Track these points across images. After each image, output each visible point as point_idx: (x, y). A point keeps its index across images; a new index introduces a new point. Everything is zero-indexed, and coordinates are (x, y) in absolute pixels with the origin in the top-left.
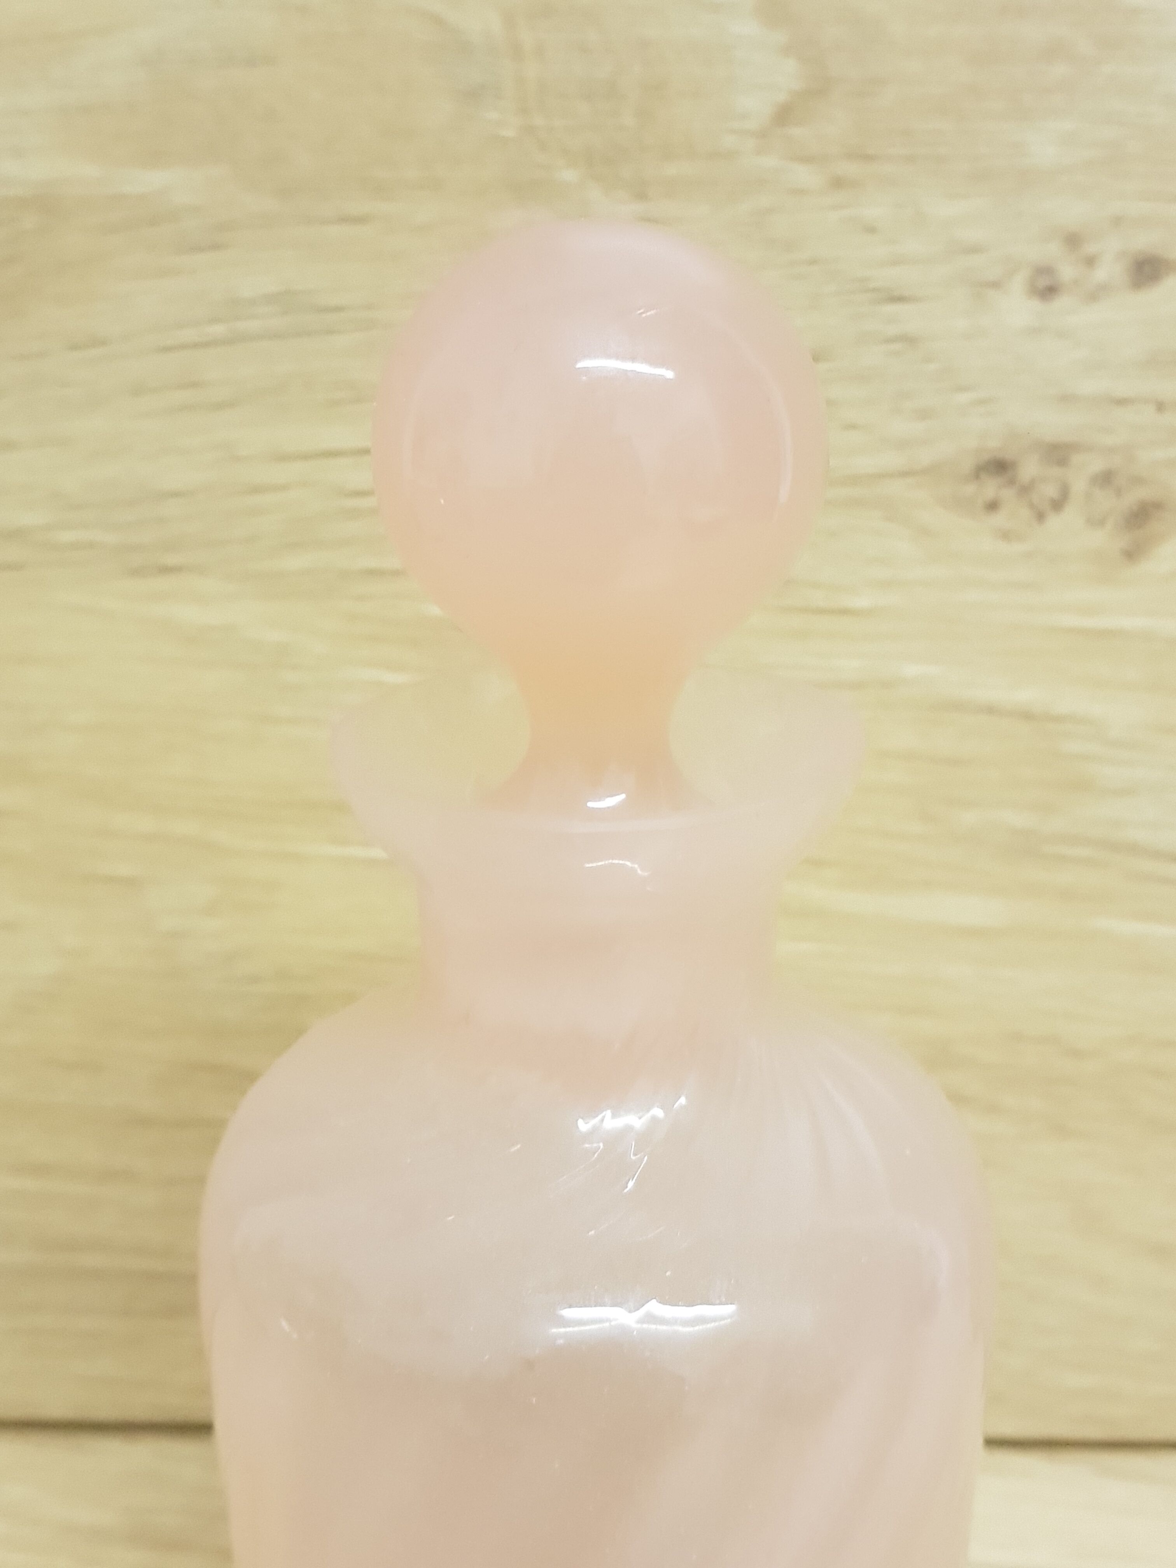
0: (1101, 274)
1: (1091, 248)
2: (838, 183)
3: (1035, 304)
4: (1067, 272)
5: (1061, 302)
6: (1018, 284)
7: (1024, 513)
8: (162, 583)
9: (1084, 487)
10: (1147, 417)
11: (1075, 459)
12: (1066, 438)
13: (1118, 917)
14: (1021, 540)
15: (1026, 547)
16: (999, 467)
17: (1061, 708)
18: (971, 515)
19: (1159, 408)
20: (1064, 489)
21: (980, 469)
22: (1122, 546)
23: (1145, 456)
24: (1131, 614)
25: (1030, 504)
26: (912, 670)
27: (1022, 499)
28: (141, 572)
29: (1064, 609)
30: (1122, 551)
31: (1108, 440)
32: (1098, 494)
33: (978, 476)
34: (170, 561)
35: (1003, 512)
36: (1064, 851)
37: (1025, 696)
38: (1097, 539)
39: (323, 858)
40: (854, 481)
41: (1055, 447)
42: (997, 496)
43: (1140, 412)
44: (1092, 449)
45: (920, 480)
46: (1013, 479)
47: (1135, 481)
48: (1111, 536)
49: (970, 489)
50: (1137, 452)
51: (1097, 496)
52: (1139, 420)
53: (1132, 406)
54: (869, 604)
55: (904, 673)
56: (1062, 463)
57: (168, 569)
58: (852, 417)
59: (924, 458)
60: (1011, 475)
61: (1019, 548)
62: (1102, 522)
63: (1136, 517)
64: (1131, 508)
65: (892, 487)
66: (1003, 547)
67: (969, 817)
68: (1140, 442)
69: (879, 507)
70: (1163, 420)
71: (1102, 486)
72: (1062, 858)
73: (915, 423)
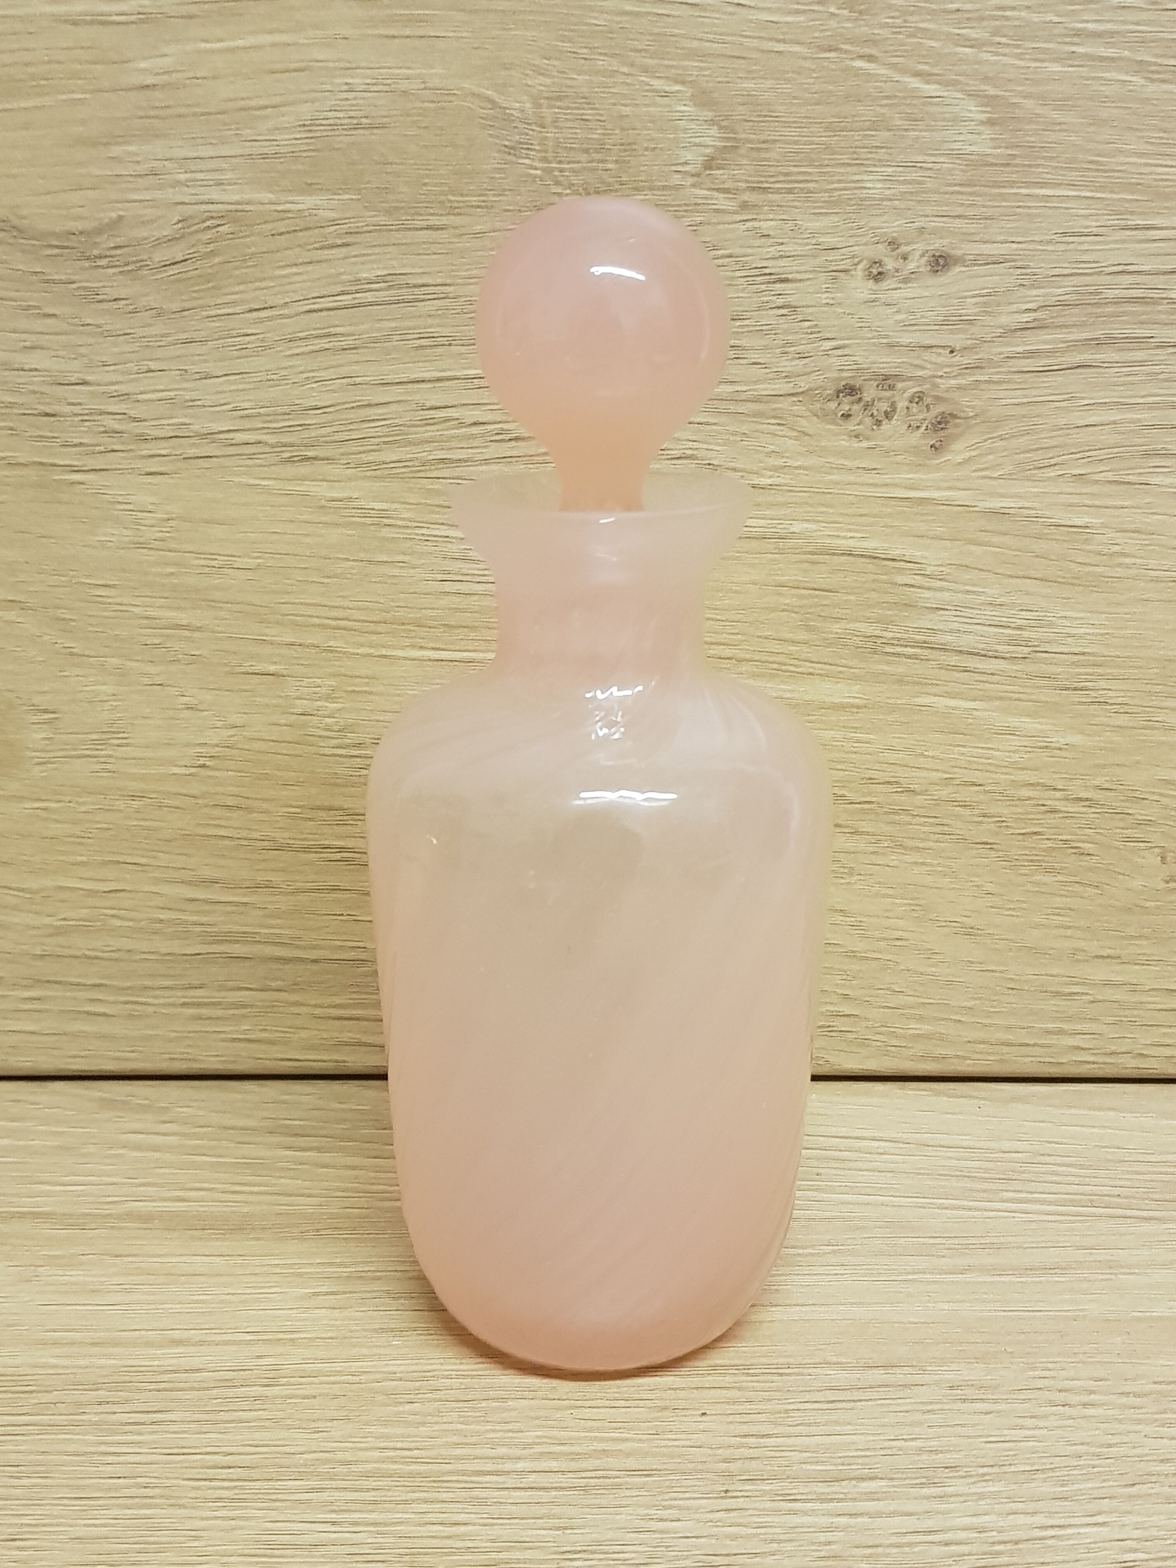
0: (912, 266)
1: (904, 249)
2: (745, 206)
3: (871, 284)
4: (890, 264)
5: (886, 284)
6: (859, 271)
7: (868, 421)
8: (304, 469)
9: (906, 404)
10: (944, 357)
11: (899, 385)
12: (893, 371)
13: (935, 695)
14: (868, 439)
15: (871, 444)
16: (851, 390)
17: (895, 553)
18: (834, 422)
19: (952, 352)
20: (893, 405)
21: (839, 392)
22: (931, 443)
23: (944, 384)
24: (939, 488)
25: (872, 415)
26: (797, 527)
27: (866, 412)
28: (289, 461)
29: (895, 485)
30: (931, 447)
31: (920, 373)
32: (915, 408)
33: (838, 397)
34: (310, 454)
35: (854, 420)
36: (899, 650)
37: (870, 545)
38: (915, 439)
39: (405, 658)
40: (757, 400)
41: (886, 378)
42: (850, 410)
43: (939, 354)
44: (910, 378)
45: (801, 399)
46: (860, 399)
47: (938, 399)
48: (924, 436)
49: (833, 405)
50: (939, 381)
51: (914, 410)
52: (940, 360)
53: (934, 350)
54: (769, 481)
55: (793, 529)
56: (891, 388)
57: (308, 459)
58: (755, 357)
59: (803, 384)
60: (858, 396)
61: (865, 444)
62: (918, 427)
63: (940, 423)
64: (936, 417)
65: (784, 404)
66: (856, 444)
67: (837, 627)
68: (940, 374)
69: (775, 417)
70: (954, 360)
71: (917, 403)
72: (898, 655)
73: (797, 362)
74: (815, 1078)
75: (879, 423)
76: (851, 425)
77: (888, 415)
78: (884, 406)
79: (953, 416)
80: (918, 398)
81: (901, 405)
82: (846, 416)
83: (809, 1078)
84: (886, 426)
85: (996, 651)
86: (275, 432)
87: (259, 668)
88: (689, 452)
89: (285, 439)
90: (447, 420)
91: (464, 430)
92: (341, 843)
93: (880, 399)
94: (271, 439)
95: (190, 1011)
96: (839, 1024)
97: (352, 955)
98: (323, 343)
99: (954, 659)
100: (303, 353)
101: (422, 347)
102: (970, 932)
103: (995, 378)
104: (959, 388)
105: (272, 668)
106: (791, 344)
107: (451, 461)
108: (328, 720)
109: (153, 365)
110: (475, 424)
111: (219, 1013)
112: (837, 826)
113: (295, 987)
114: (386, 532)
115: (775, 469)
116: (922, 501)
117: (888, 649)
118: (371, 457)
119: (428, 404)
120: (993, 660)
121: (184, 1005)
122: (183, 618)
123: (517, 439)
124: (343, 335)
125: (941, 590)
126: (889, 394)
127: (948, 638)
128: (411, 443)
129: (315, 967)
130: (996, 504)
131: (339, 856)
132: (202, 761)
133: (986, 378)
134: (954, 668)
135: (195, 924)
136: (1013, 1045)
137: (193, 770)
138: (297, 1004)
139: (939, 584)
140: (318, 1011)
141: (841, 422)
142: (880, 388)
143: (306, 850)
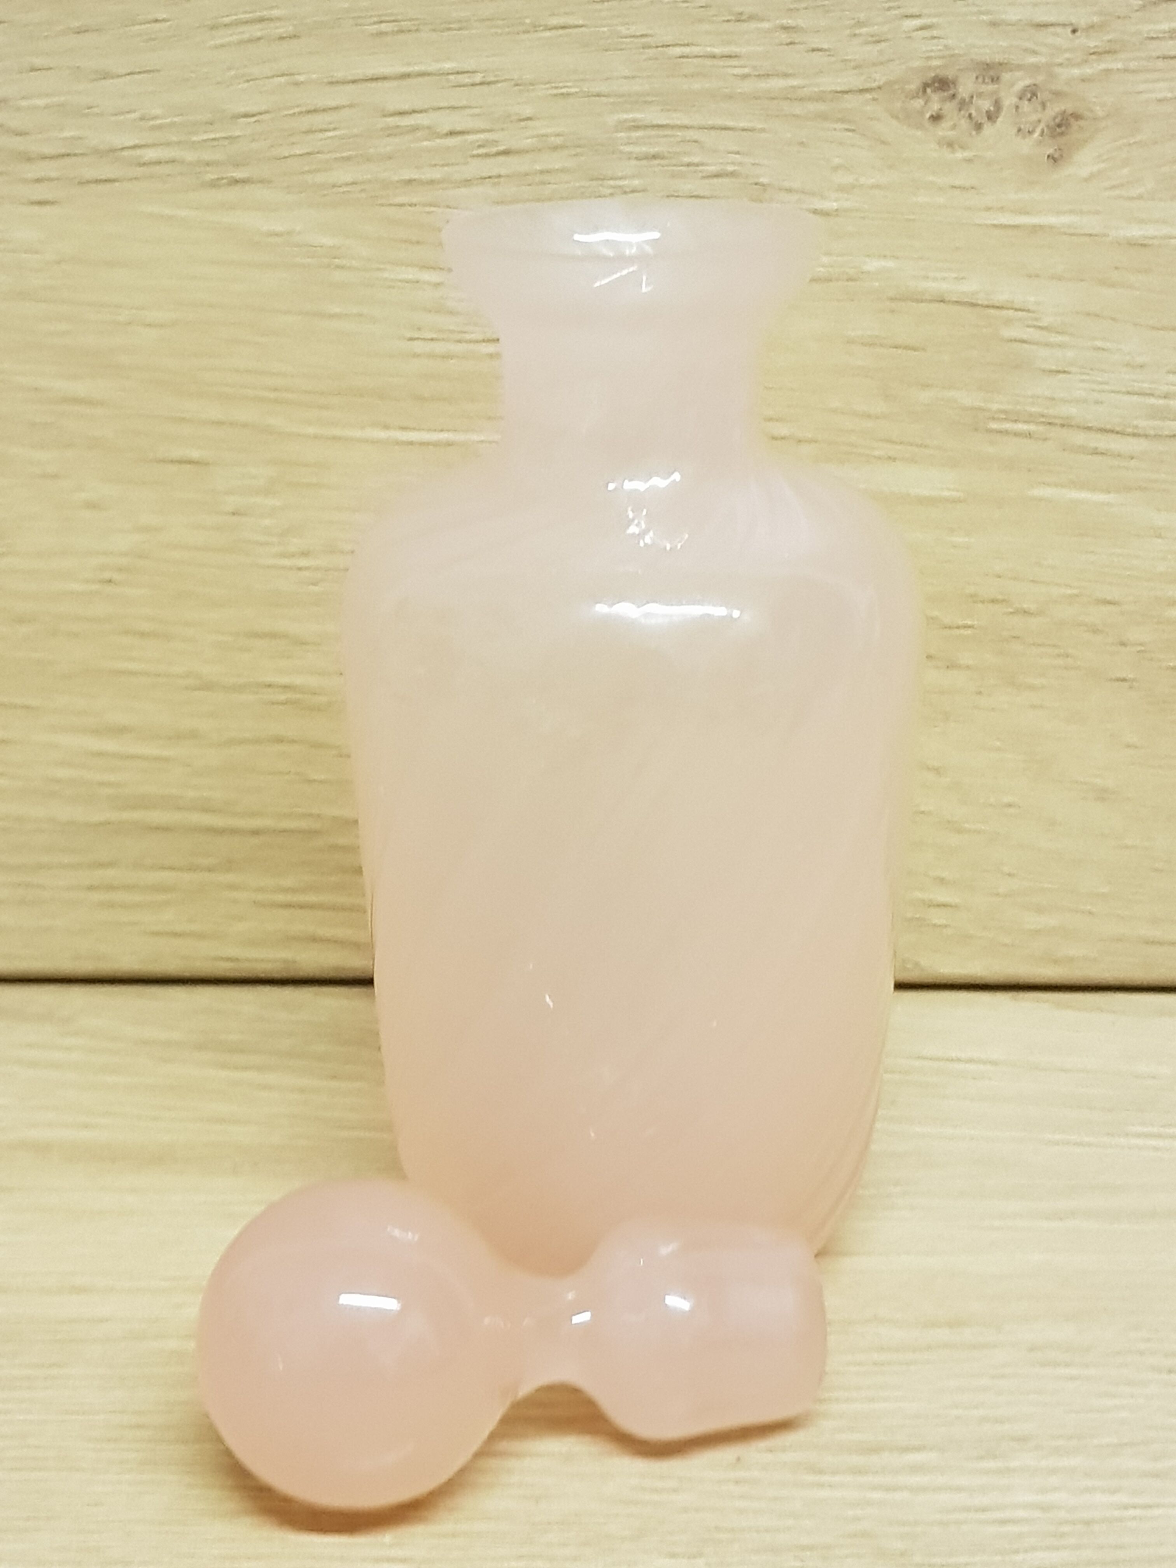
7: (964, 124)
8: (231, 194)
9: (1015, 100)
10: (1062, 39)
11: (1006, 76)
12: (998, 58)
13: (1056, 485)
14: (963, 148)
15: (967, 154)
16: (942, 84)
17: (1001, 298)
18: (920, 126)
19: (1074, 31)
20: (998, 104)
21: (925, 86)
22: (1048, 153)
23: (1065, 73)
24: (1059, 213)
25: (970, 116)
26: (873, 265)
27: (962, 112)
28: (214, 184)
29: (1002, 209)
30: (1048, 156)
31: (1032, 60)
32: (1026, 106)
33: (925, 91)
34: (238, 174)
35: (945, 124)
36: (1008, 426)
37: (969, 287)
38: (1026, 146)
39: (366, 441)
40: (819, 97)
41: (988, 66)
42: (941, 109)
43: (1056, 35)
44: (1019, 67)
45: (876, 96)
46: (954, 96)
47: (1058, 94)
48: (1039, 143)
49: (918, 103)
50: (1058, 70)
51: (1026, 109)
52: (1058, 41)
53: (1052, 29)
54: (835, 205)
55: (866, 268)
56: (995, 80)
57: (236, 182)
58: (816, 41)
59: (879, 77)
60: (951, 92)
61: (960, 155)
62: (1030, 133)
63: (1059, 126)
64: (1055, 118)
65: (852, 102)
66: (947, 154)
67: (925, 396)
68: (1059, 60)
69: (842, 120)
70: (1077, 41)
71: (1030, 100)
72: (1006, 432)
73: (869, 48)
74: (900, 986)
75: (979, 127)
76: (943, 130)
77: (991, 117)
78: (986, 105)
79: (1077, 116)
80: (1031, 93)
81: (1009, 101)
82: (936, 118)
83: (892, 986)
84: (988, 130)
85: (1136, 427)
86: (194, 146)
87: (178, 452)
88: (730, 168)
89: (207, 156)
90: (415, 129)
91: (438, 141)
92: (285, 680)
93: (980, 95)
94: (190, 156)
95: (97, 896)
96: (937, 917)
97: (303, 824)
98: (256, 31)
99: (1080, 438)
100: (229, 44)
101: (381, 34)
102: (1103, 795)
103: (1133, 65)
104: (1084, 80)
105: (195, 454)
106: (860, 24)
107: (421, 182)
108: (267, 522)
109: (38, 62)
110: (452, 133)
111: (137, 898)
112: (929, 657)
113: (229, 865)
114: (338, 276)
115: (841, 189)
116: (1035, 229)
117: (994, 426)
118: (320, 178)
119: (391, 107)
120: (1131, 440)
121: (91, 888)
122: (80, 388)
123: (506, 153)
124: (279, 19)
125: (1060, 346)
126: (991, 87)
127: (1072, 410)
128: (369, 159)
129: (255, 841)
130: (1135, 232)
131: (282, 697)
132: (107, 575)
133: (1120, 66)
134: (1082, 449)
135: (101, 784)
136: (1160, 943)
137: (94, 587)
138: (232, 887)
139: (1059, 339)
140: (260, 897)
141: (927, 124)
142: (980, 80)
143: (240, 688)
